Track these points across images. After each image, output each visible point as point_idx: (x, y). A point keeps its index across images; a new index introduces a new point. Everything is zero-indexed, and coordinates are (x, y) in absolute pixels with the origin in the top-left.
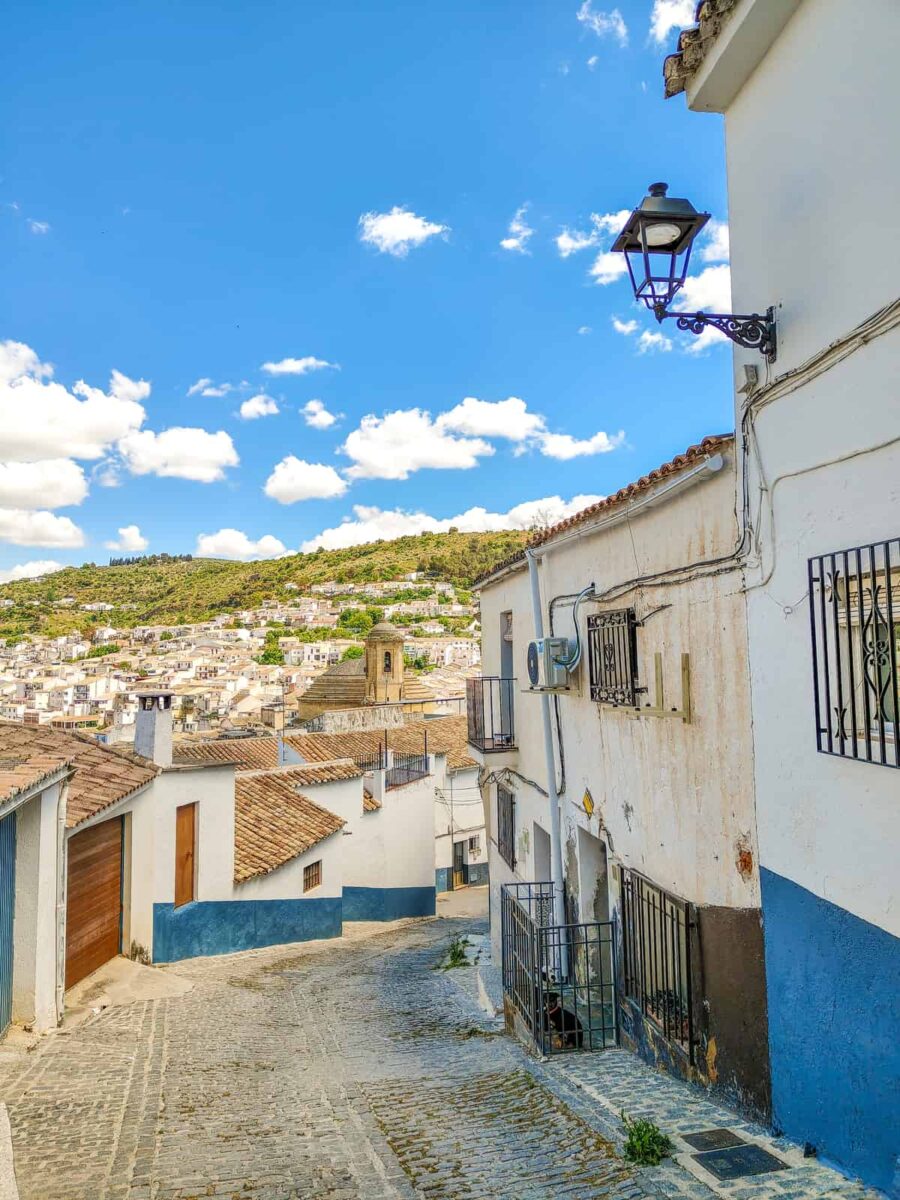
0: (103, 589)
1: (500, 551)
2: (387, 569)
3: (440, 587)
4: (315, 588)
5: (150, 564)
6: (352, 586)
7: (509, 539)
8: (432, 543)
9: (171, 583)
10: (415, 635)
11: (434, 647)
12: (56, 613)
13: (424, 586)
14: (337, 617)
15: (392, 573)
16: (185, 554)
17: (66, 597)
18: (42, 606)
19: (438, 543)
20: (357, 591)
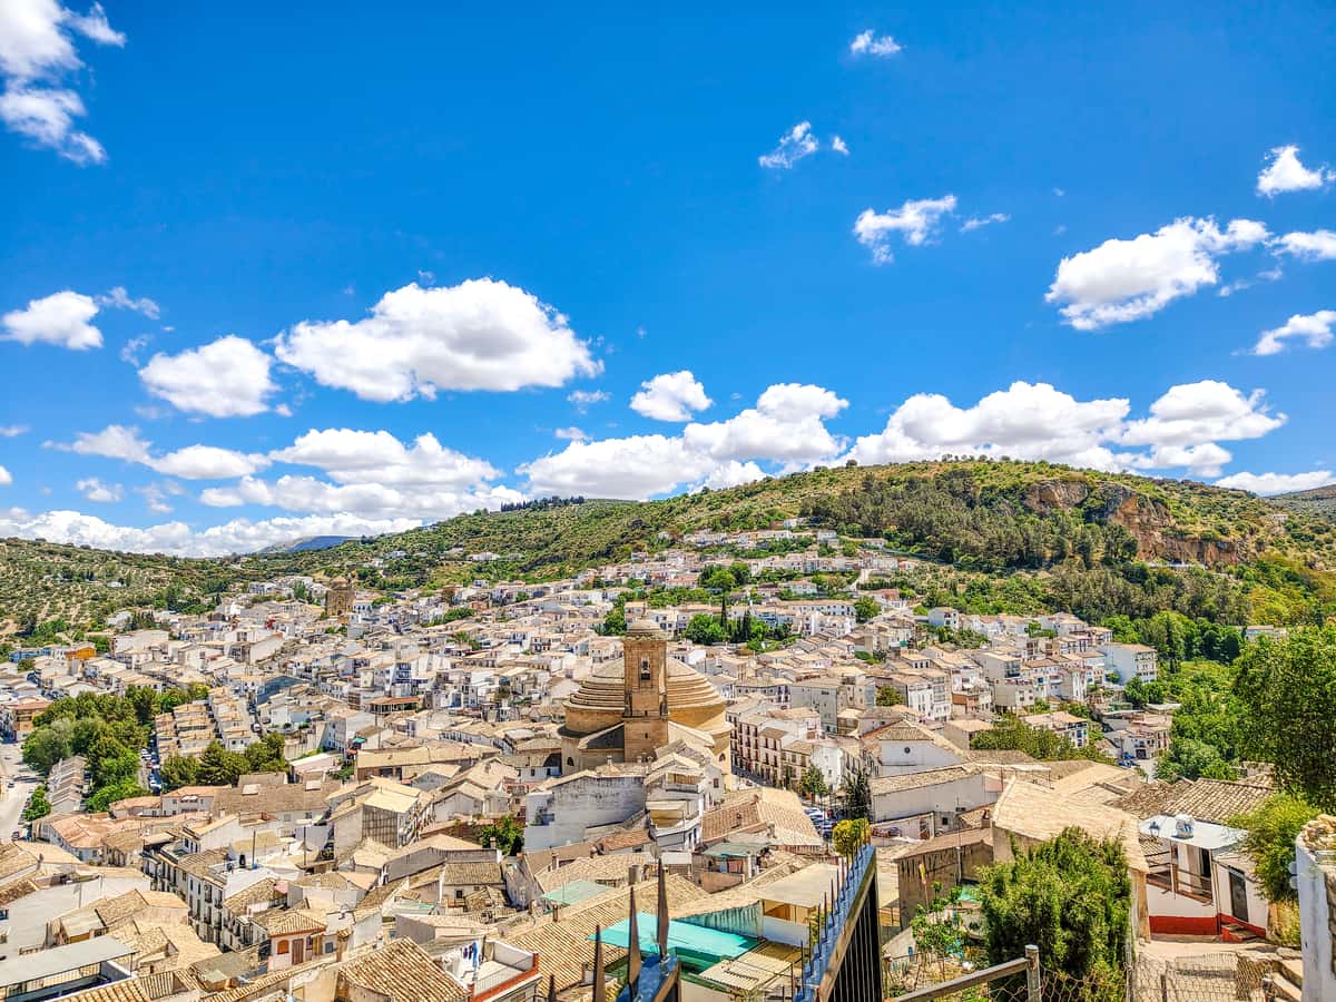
0: (492, 537)
1: (900, 488)
2: (766, 515)
3: (822, 535)
4: (686, 539)
5: (541, 508)
6: (725, 535)
7: (915, 474)
8: (825, 480)
9: (560, 529)
10: (781, 596)
11: (798, 614)
12: (442, 565)
13: (804, 534)
14: (698, 574)
15: (771, 520)
16: (576, 496)
17: (456, 546)
18: (430, 557)
19: (831, 480)
20: (729, 541)
